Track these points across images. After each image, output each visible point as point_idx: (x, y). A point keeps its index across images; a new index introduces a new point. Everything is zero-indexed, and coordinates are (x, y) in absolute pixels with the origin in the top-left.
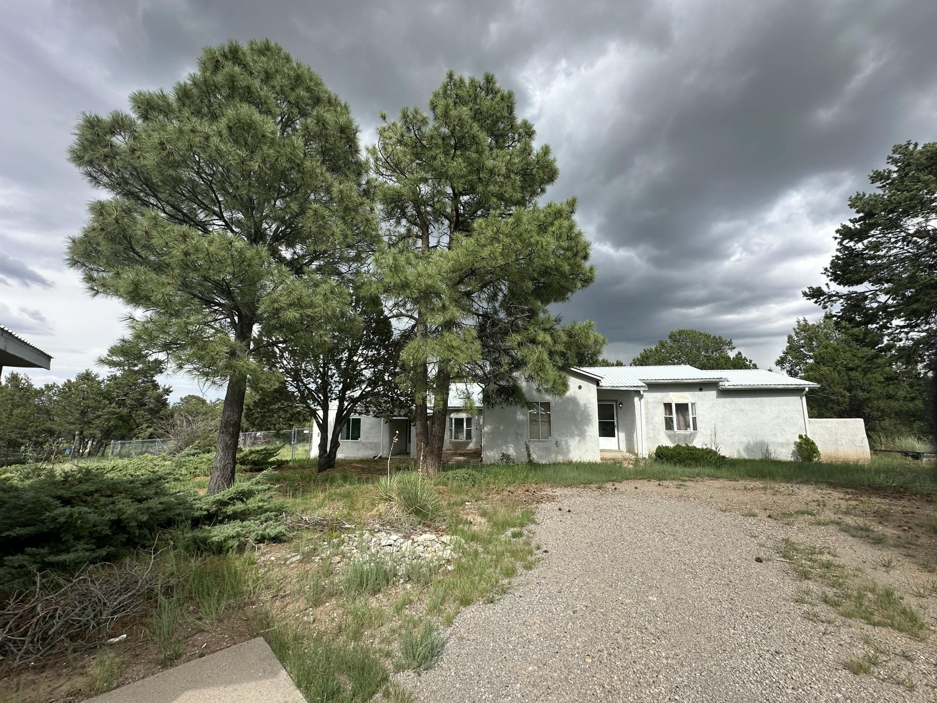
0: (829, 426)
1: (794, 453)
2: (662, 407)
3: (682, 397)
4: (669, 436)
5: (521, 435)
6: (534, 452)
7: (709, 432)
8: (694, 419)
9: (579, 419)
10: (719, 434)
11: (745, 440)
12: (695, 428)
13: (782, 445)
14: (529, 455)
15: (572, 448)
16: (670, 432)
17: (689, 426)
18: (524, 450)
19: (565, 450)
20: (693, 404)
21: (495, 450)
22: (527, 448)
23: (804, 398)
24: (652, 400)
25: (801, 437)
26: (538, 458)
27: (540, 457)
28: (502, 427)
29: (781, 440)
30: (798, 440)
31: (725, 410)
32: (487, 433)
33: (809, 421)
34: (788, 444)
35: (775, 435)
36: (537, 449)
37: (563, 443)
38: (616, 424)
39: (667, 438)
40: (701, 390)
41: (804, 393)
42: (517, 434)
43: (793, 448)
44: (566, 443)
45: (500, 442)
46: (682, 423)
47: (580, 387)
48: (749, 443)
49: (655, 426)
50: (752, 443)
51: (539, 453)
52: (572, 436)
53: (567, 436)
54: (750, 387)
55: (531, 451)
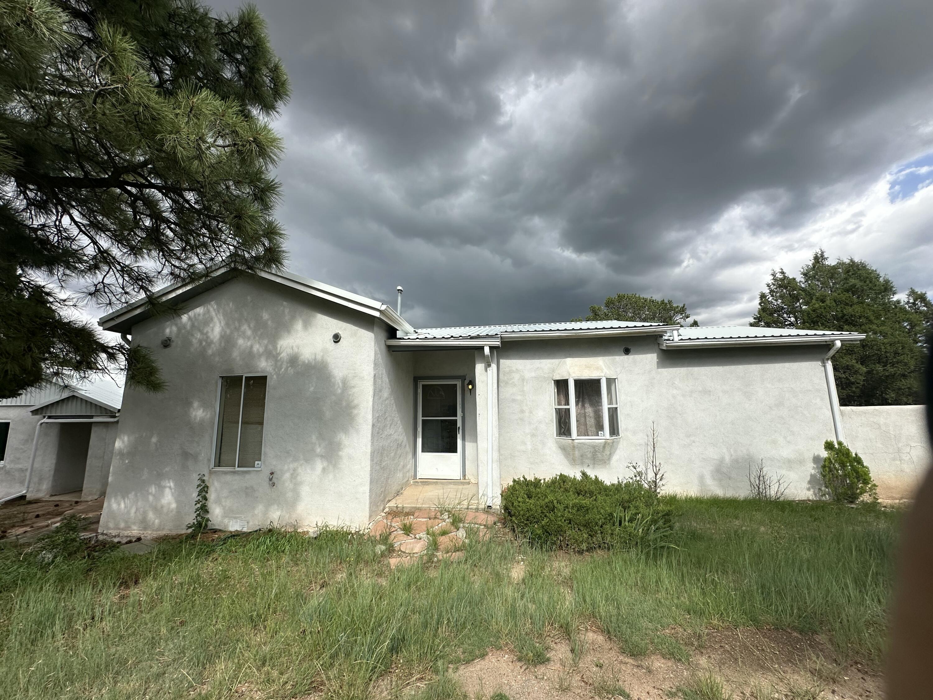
0: (882, 421)
1: (813, 481)
2: (552, 389)
3: (588, 367)
4: (563, 449)
5: (195, 458)
6: (218, 501)
7: (641, 438)
8: (613, 413)
9: (328, 414)
10: (661, 442)
11: (713, 454)
12: (614, 430)
13: (789, 463)
14: (204, 509)
15: (305, 490)
16: (565, 440)
17: (600, 427)
18: (194, 495)
19: (290, 495)
20: (611, 381)
21: (132, 496)
22: (204, 490)
23: (829, 365)
24: (533, 374)
25: (829, 446)
26: (225, 515)
27: (229, 513)
28: (154, 440)
29: (786, 452)
30: (825, 454)
31: (675, 392)
32: (121, 453)
33: (842, 413)
34: (801, 462)
35: (774, 442)
36: (225, 493)
37: (287, 475)
38: (459, 424)
39: (559, 451)
40: (627, 352)
41: (832, 352)
42: (186, 455)
43: (810, 469)
44: (294, 475)
45: (145, 475)
46: (591, 421)
47: (337, 338)
48: (722, 460)
49: (536, 429)
50: (727, 459)
51: (228, 503)
52: (308, 459)
53: (296, 459)
54: (723, 342)
55: (212, 496)
